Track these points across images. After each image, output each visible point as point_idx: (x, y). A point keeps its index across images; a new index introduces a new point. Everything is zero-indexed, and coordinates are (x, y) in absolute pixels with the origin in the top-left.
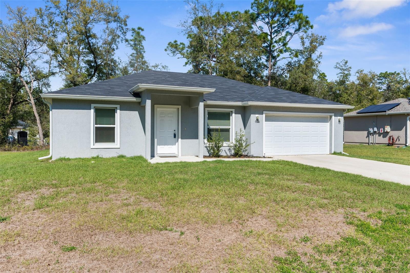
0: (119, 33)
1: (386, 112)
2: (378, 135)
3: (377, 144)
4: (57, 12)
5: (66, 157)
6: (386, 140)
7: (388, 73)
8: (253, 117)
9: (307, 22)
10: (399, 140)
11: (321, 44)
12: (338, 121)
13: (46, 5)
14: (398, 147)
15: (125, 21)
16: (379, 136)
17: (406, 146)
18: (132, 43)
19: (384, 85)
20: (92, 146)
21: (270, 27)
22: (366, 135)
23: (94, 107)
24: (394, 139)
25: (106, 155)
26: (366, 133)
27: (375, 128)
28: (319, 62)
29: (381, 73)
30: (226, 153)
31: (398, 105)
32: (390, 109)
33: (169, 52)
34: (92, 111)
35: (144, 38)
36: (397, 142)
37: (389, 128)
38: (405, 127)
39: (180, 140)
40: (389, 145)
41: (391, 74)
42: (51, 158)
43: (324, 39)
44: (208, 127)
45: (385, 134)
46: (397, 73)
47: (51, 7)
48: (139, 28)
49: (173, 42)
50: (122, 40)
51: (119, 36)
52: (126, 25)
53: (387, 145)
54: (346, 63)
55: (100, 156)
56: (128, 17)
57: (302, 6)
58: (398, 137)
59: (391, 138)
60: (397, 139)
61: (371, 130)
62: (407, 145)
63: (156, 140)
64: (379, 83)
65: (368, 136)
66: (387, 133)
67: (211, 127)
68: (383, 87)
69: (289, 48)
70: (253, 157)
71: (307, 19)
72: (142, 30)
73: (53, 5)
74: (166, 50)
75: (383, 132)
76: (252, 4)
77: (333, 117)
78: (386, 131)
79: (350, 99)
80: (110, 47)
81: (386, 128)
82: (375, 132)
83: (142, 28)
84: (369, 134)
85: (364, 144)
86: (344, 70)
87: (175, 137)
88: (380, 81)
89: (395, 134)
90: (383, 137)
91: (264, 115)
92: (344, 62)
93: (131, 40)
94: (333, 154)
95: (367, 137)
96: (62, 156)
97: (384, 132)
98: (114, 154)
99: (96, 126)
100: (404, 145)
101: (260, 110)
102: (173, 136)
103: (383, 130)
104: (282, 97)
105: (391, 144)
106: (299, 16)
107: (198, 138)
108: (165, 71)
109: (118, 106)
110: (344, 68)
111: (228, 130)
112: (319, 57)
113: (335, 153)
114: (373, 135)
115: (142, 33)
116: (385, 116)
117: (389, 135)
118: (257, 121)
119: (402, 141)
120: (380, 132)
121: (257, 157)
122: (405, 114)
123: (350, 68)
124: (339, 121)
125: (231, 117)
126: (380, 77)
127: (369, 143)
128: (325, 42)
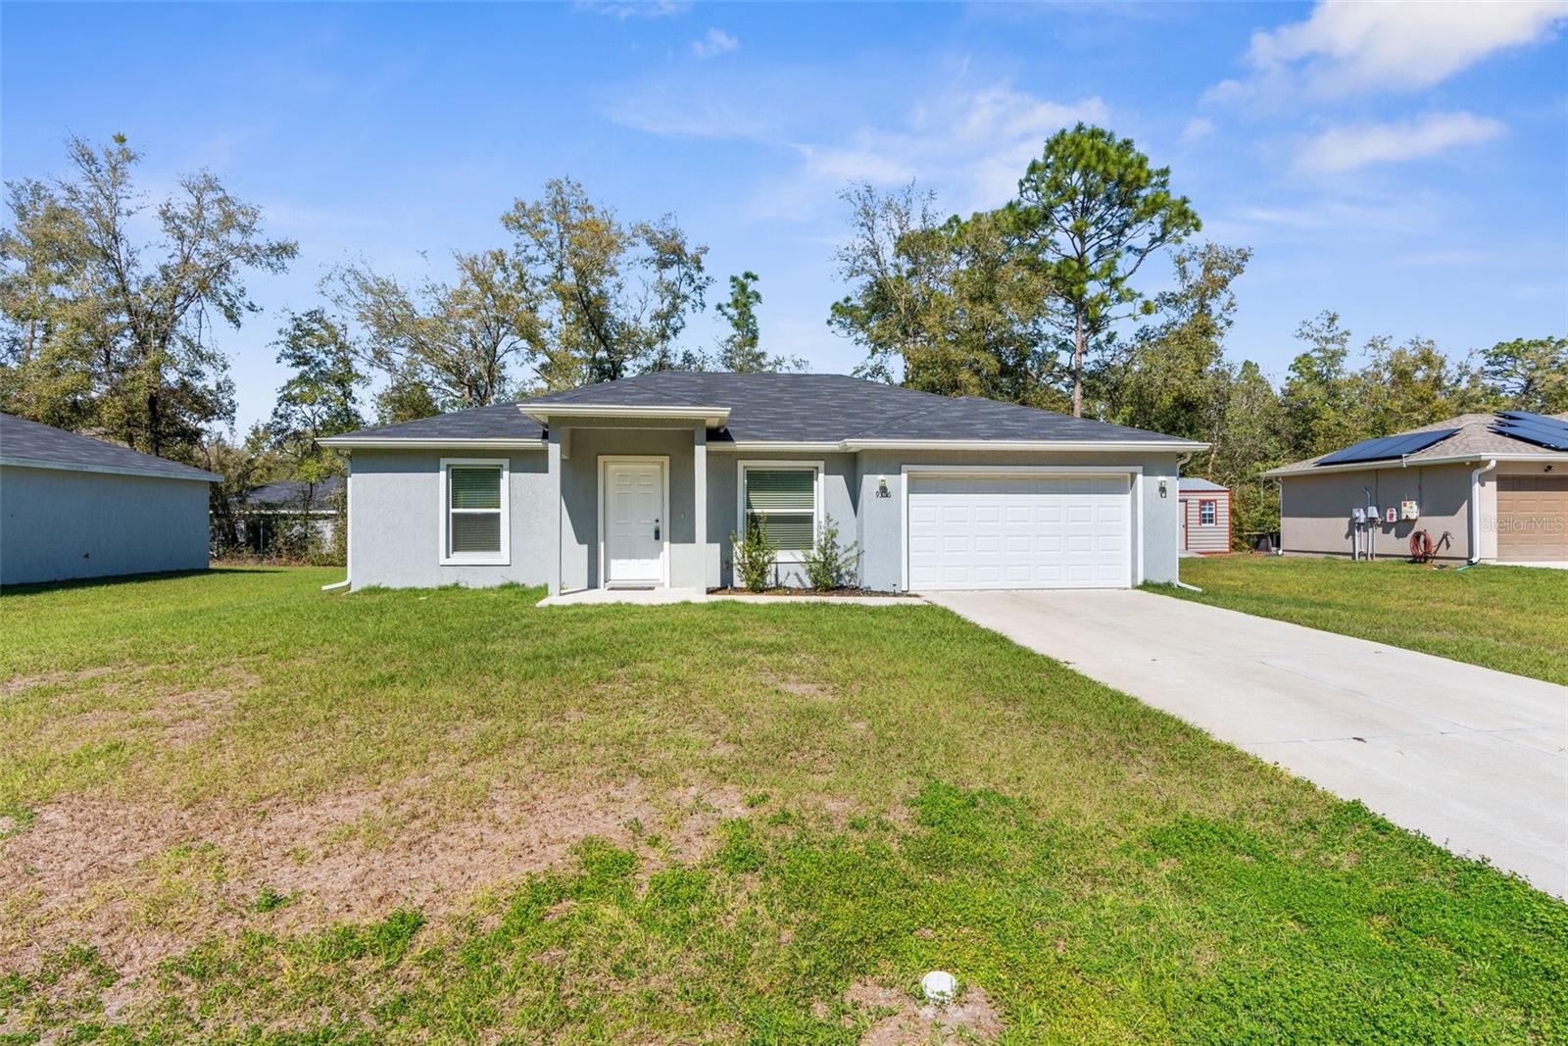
0: (685, 289)
1: (1400, 457)
2: (1380, 529)
3: (1377, 555)
4: (542, 254)
5: (382, 586)
6: (1404, 546)
7: (1525, 342)
8: (870, 483)
9: (1184, 214)
10: (1448, 546)
11: (1238, 270)
12: (1157, 489)
13: (518, 241)
14: (1442, 567)
15: (697, 261)
16: (1386, 531)
17: (1471, 563)
18: (732, 311)
19: (1511, 379)
20: (443, 560)
21: (1076, 240)
22: (1346, 530)
23: (448, 466)
24: (1430, 543)
25: (475, 581)
26: (1345, 522)
27: (1370, 508)
28: (1229, 323)
29: (1501, 345)
30: (800, 580)
31: (1449, 435)
32: (1419, 450)
33: (835, 326)
34: (443, 474)
35: (758, 297)
36: (1442, 552)
37: (1416, 507)
38: (1466, 504)
39: (667, 544)
40: (1416, 559)
41: (1535, 345)
42: (349, 587)
43: (1244, 258)
44: (750, 511)
45: (1404, 526)
46: (1556, 340)
47: (527, 246)
48: (747, 276)
49: (841, 301)
50: (693, 307)
51: (685, 298)
52: (700, 269)
53: (1410, 562)
54: (1332, 320)
55: (463, 585)
56: (705, 250)
57: (1165, 172)
58: (1445, 536)
59: (1422, 538)
60: (1441, 541)
61: (1360, 515)
62: (1474, 560)
63: (602, 544)
64: (1496, 373)
65: (1350, 534)
66: (1411, 523)
67: (756, 511)
68: (1508, 385)
69: (1128, 290)
70: (869, 593)
71: (1187, 205)
72: (755, 278)
73: (532, 241)
74: (829, 323)
75: (1395, 519)
76: (1021, 184)
77: (1140, 477)
78: (1404, 517)
79: (1345, 423)
80: (667, 325)
81: (1403, 509)
82: (1371, 521)
83: (755, 273)
84: (1354, 526)
85: (1341, 557)
86: (1327, 340)
87: (657, 537)
88: (1497, 368)
89: (1433, 526)
90: (1398, 535)
91: (904, 476)
92: (1327, 316)
93: (729, 305)
94: (1139, 588)
95: (1347, 537)
96: (374, 583)
97: (1399, 520)
98: (494, 580)
99: (452, 510)
100: (1465, 562)
101: (892, 462)
102: (653, 534)
103: (1395, 512)
104: (974, 425)
105: (1421, 557)
106: (1154, 201)
107: (693, 541)
108: (802, 372)
109: (505, 462)
110: (1325, 334)
111: (807, 519)
112: (1228, 309)
113: (1146, 586)
114: (1366, 530)
115: (752, 286)
116: (1400, 469)
117: (1417, 528)
118: (884, 491)
119: (1458, 548)
120: (1388, 520)
121: (884, 594)
122: (1464, 463)
123: (1348, 334)
124: (1163, 490)
125: (815, 483)
126: (1496, 356)
127: (1353, 555)
128: (1247, 266)
